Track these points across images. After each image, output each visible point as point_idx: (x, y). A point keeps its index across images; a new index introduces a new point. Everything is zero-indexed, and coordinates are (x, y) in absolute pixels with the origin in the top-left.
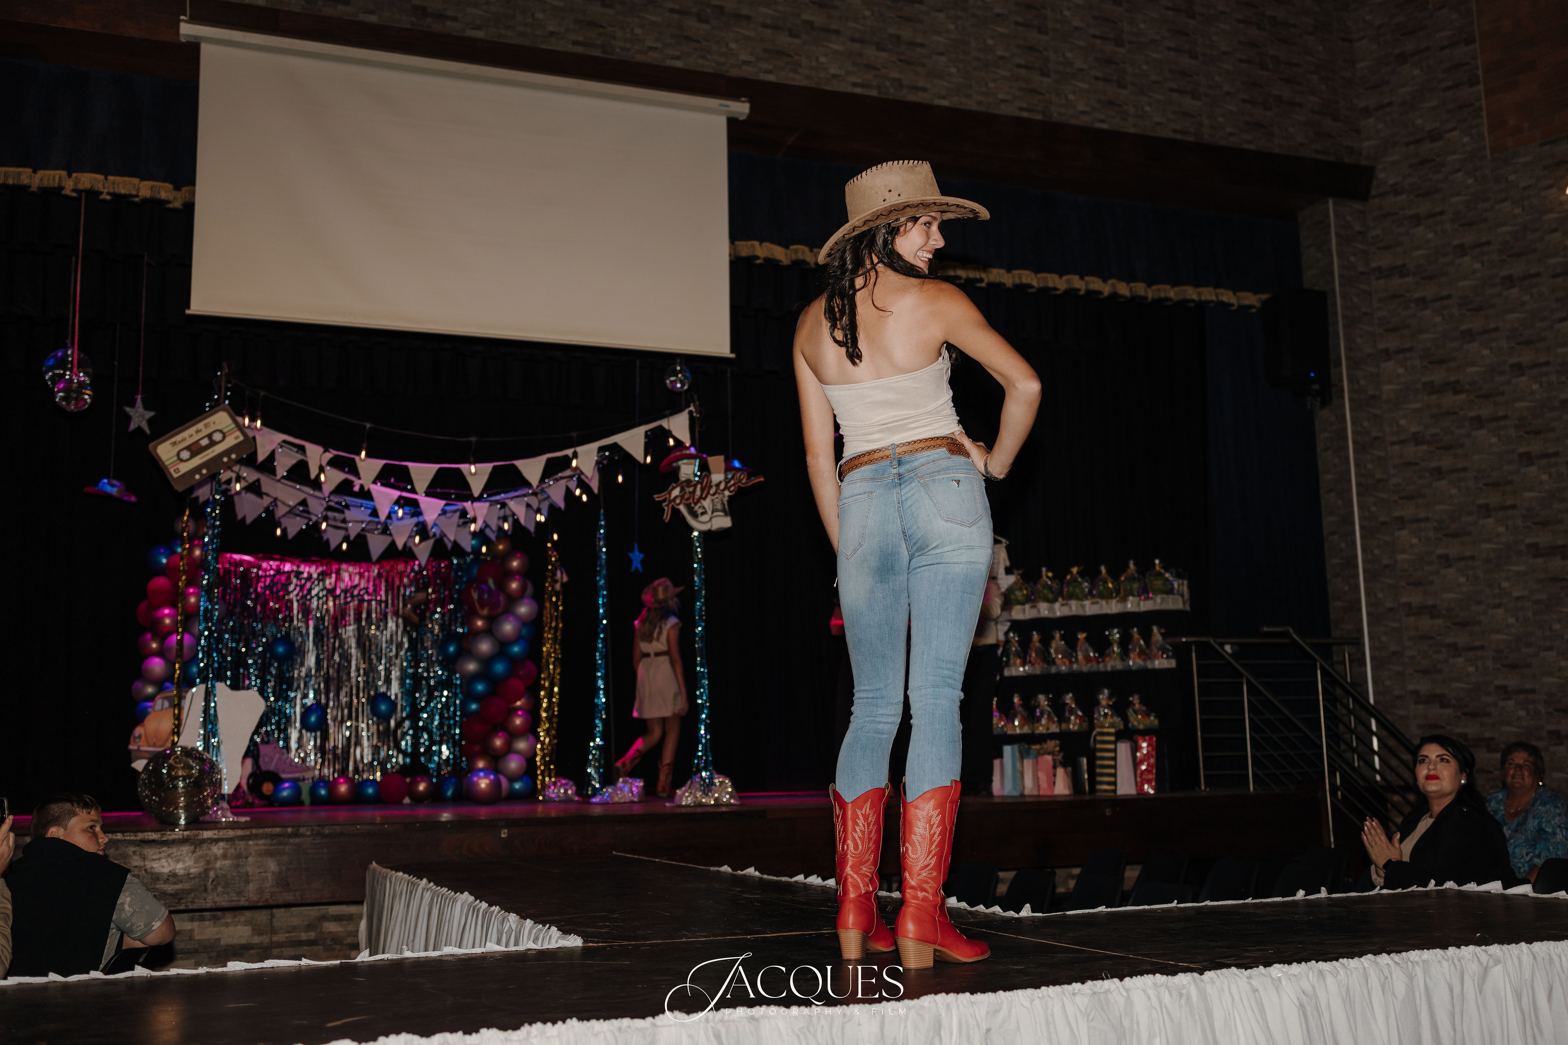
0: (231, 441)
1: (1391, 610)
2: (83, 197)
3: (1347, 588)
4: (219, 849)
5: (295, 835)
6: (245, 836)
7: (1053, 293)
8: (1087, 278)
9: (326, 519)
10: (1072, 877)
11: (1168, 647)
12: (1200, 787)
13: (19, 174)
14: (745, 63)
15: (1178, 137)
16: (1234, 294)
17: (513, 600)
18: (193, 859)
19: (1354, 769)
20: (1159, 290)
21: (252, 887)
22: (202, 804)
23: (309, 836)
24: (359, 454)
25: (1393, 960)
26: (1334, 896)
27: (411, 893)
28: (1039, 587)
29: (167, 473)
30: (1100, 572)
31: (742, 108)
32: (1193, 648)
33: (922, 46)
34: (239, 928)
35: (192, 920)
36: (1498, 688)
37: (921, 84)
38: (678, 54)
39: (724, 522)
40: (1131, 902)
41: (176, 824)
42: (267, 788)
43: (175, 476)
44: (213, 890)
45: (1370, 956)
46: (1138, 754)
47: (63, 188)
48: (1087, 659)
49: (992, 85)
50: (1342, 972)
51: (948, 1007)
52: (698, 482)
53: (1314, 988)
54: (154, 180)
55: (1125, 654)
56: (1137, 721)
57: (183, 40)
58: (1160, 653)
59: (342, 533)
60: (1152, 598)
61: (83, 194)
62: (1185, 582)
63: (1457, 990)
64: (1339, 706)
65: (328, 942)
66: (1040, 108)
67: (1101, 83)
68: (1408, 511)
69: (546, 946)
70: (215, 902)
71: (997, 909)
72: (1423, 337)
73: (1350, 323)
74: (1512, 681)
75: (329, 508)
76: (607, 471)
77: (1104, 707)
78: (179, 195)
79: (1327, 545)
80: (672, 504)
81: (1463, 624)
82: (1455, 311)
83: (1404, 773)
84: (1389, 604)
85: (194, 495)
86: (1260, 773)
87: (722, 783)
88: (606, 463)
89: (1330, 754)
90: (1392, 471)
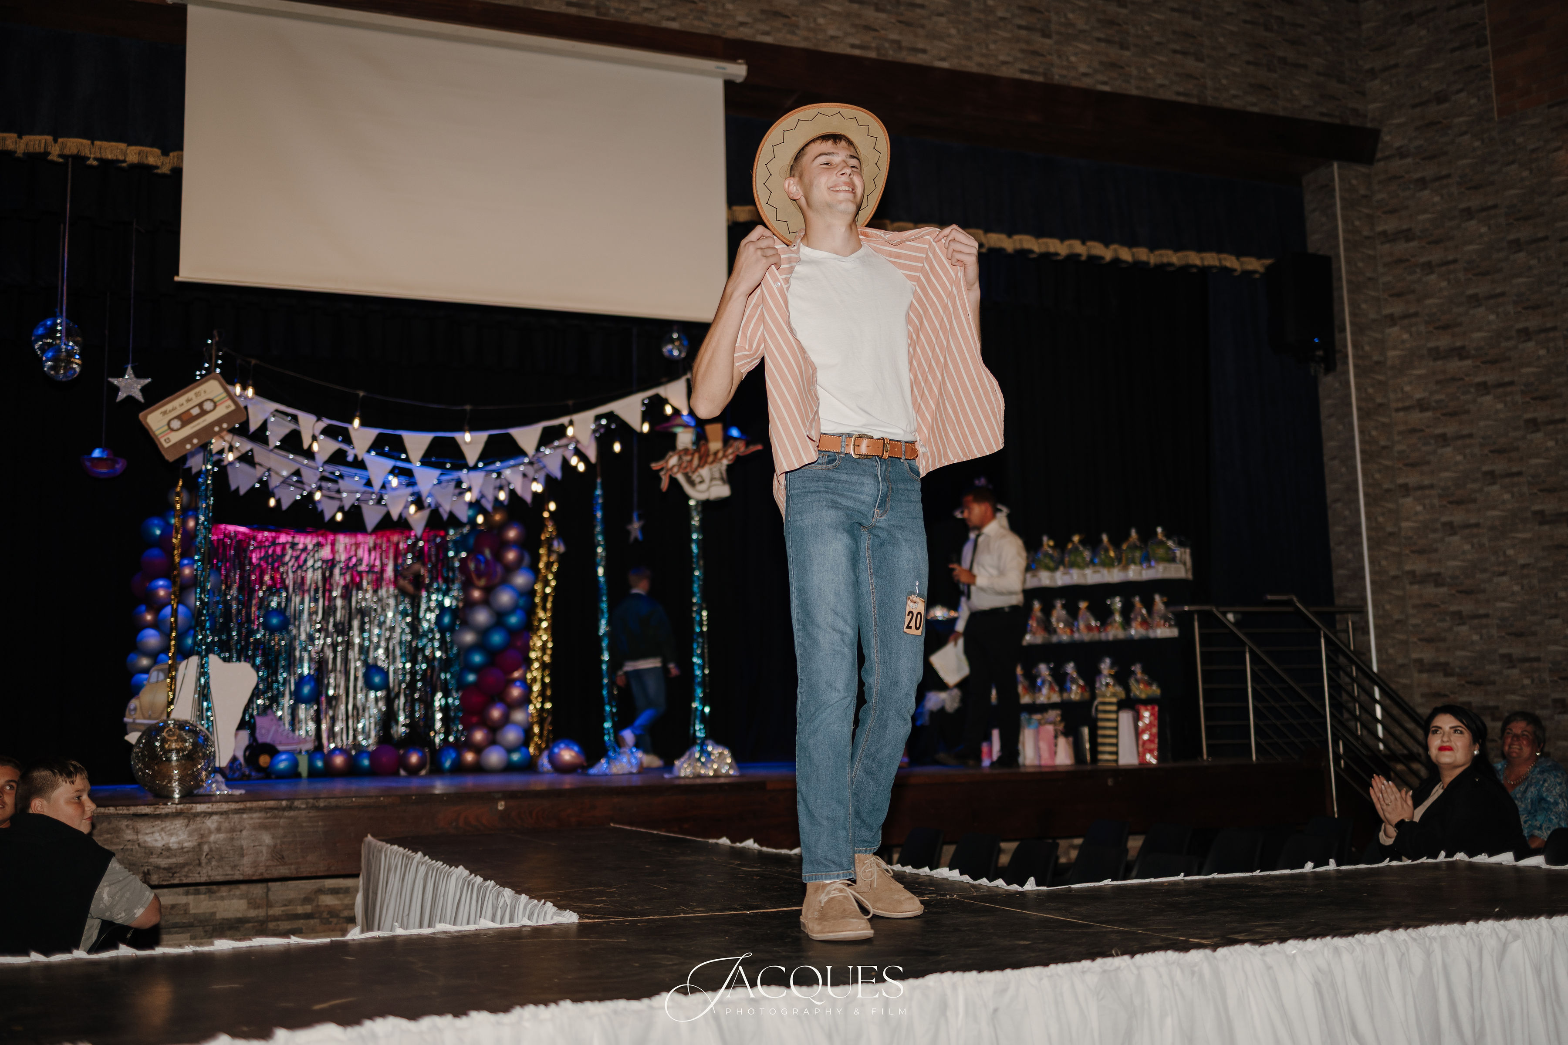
0: (222, 410)
1: (1395, 578)
2: (70, 163)
3: (1350, 556)
4: (213, 822)
5: (290, 808)
6: (239, 809)
7: (1055, 258)
8: (1089, 244)
9: (320, 488)
10: (1074, 847)
11: (1170, 615)
12: (1202, 756)
13: (4, 139)
14: (742, 24)
15: (1181, 99)
16: (1238, 259)
17: (510, 569)
18: (186, 833)
19: (1357, 738)
20: (1161, 255)
21: (246, 860)
22: (196, 777)
23: (304, 809)
24: (351, 422)
25: (1409, 935)
26: (1343, 868)
27: (406, 866)
28: (1040, 556)
29: (157, 442)
30: (1101, 541)
31: (738, 71)
32: (1196, 617)
33: (922, 6)
34: (235, 901)
35: (187, 894)
36: (1503, 656)
37: (920, 46)
38: (673, 15)
39: (723, 491)
40: (1134, 873)
41: (169, 797)
42: (264, 760)
43: (166, 445)
44: (207, 864)
45: (1386, 932)
46: (1140, 724)
47: (49, 154)
48: (1089, 628)
49: (992, 47)
51: (954, 987)
52: (695, 451)
53: (1329, 965)
54: (142, 145)
55: (1127, 623)
56: (1140, 690)
57: (169, 1)
58: (1162, 622)
59: (336, 504)
60: (1153, 567)
61: (70, 159)
62: (1188, 551)
63: (1475, 966)
64: (1342, 674)
65: (325, 915)
66: (1041, 70)
67: (1103, 45)
68: (1413, 478)
69: (541, 923)
70: (209, 876)
71: (1000, 882)
72: (1429, 302)
73: (1355, 288)
74: (1517, 650)
75: (323, 478)
76: (603, 440)
77: (1106, 677)
78: (167, 160)
79: (1330, 513)
80: (670, 473)
81: (1468, 592)
82: (1461, 276)
83: (1413, 745)
84: (1393, 572)
85: (186, 465)
86: (1262, 742)
87: (720, 754)
88: (602, 431)
89: (1334, 723)
90: (1396, 438)
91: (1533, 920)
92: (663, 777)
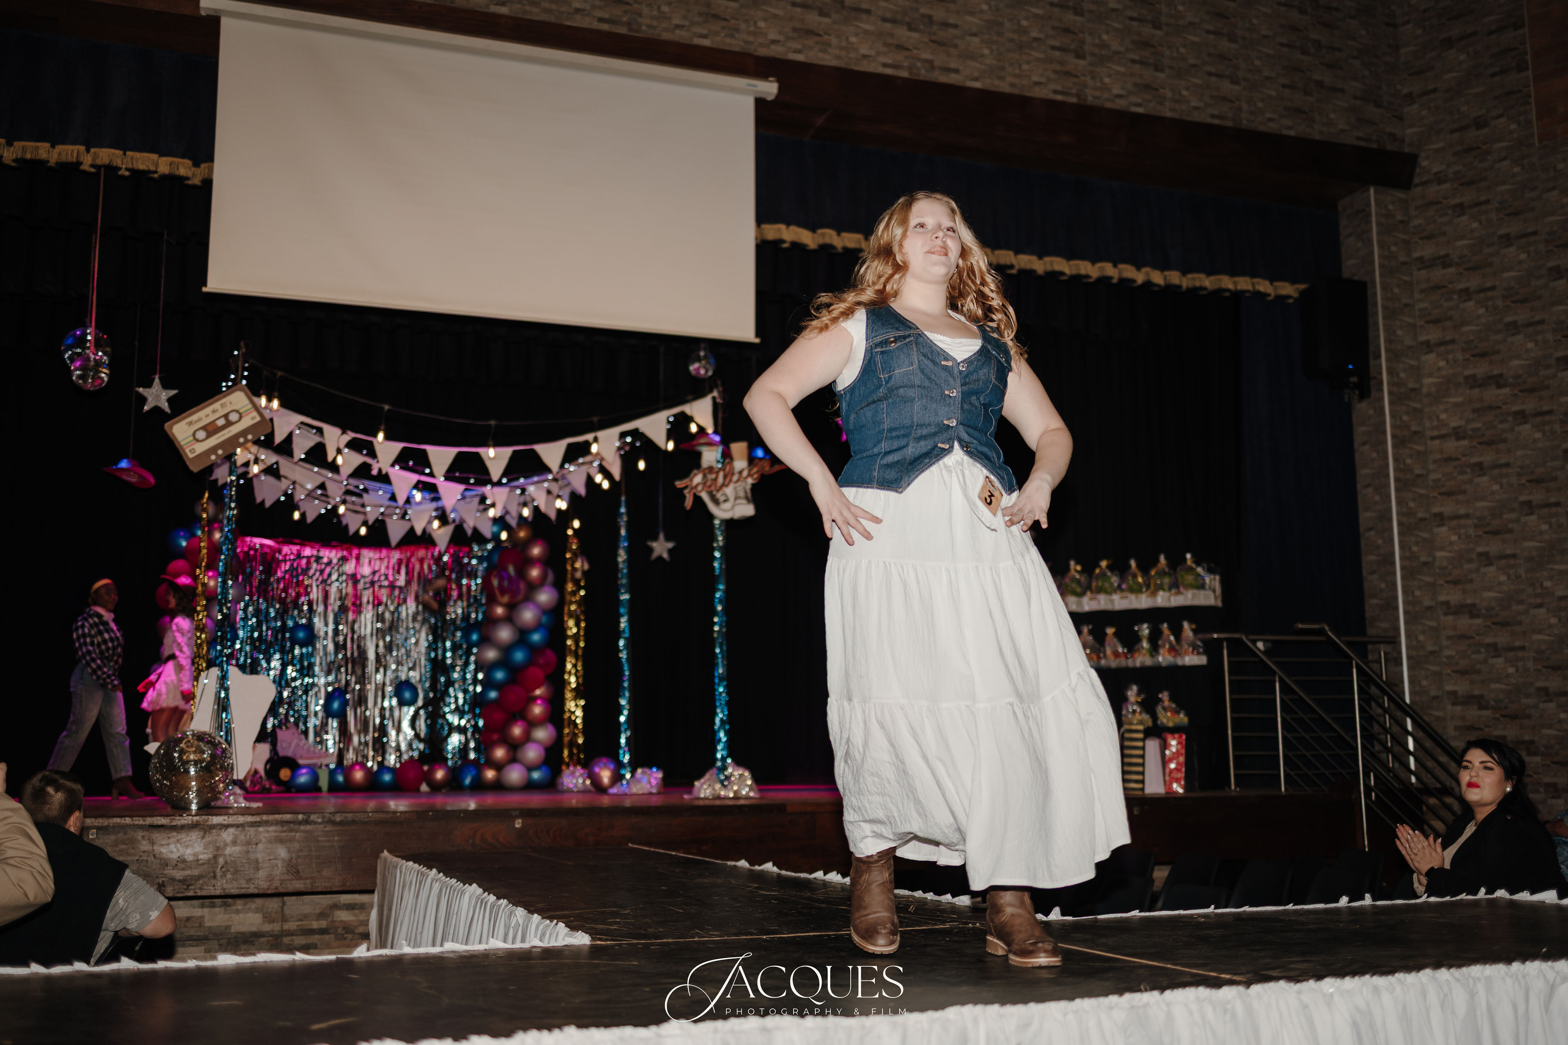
0: (248, 421)
1: (1429, 608)
2: (102, 173)
3: (1383, 586)
4: (229, 835)
5: (306, 822)
6: (255, 822)
7: (1085, 281)
8: (1120, 266)
9: (344, 502)
11: (1199, 643)
12: (1230, 786)
13: (37, 148)
14: (774, 42)
15: (1216, 122)
16: (1271, 284)
17: (533, 587)
18: (202, 845)
19: (1389, 770)
20: (1194, 279)
21: (262, 874)
22: (213, 789)
23: (320, 823)
24: (375, 435)
25: (1452, 975)
26: (1379, 903)
27: (421, 883)
28: (1067, 580)
29: (182, 452)
30: (1129, 566)
31: (770, 88)
32: (1225, 644)
33: (955, 26)
34: (250, 914)
35: (202, 906)
36: (1539, 689)
37: (953, 65)
38: (705, 32)
39: (747, 510)
40: (1160, 904)
41: (186, 809)
42: (285, 774)
43: (191, 456)
44: (222, 876)
45: (1428, 972)
46: (1167, 752)
47: (81, 163)
48: (1116, 654)
49: (1025, 67)
51: (975, 1020)
52: (720, 469)
53: (1368, 1005)
54: (173, 156)
55: (1155, 649)
56: (1167, 718)
57: (203, 13)
58: (1191, 649)
59: (361, 518)
60: (1182, 593)
61: (103, 169)
62: (1217, 577)
63: (1521, 1009)
64: (1373, 704)
65: (340, 931)
66: (1074, 91)
67: (1137, 66)
68: (1447, 508)
69: (553, 944)
70: (224, 889)
72: (1465, 329)
73: (1391, 314)
74: (1554, 683)
75: (348, 492)
76: (628, 458)
77: (1132, 704)
78: (198, 171)
79: (1363, 542)
80: (694, 491)
81: (1504, 624)
82: (1500, 303)
83: (1444, 777)
84: (1427, 603)
85: (213, 478)
86: (1292, 773)
87: (741, 775)
88: (627, 448)
89: (1365, 755)
90: (1432, 467)
92: (683, 798)
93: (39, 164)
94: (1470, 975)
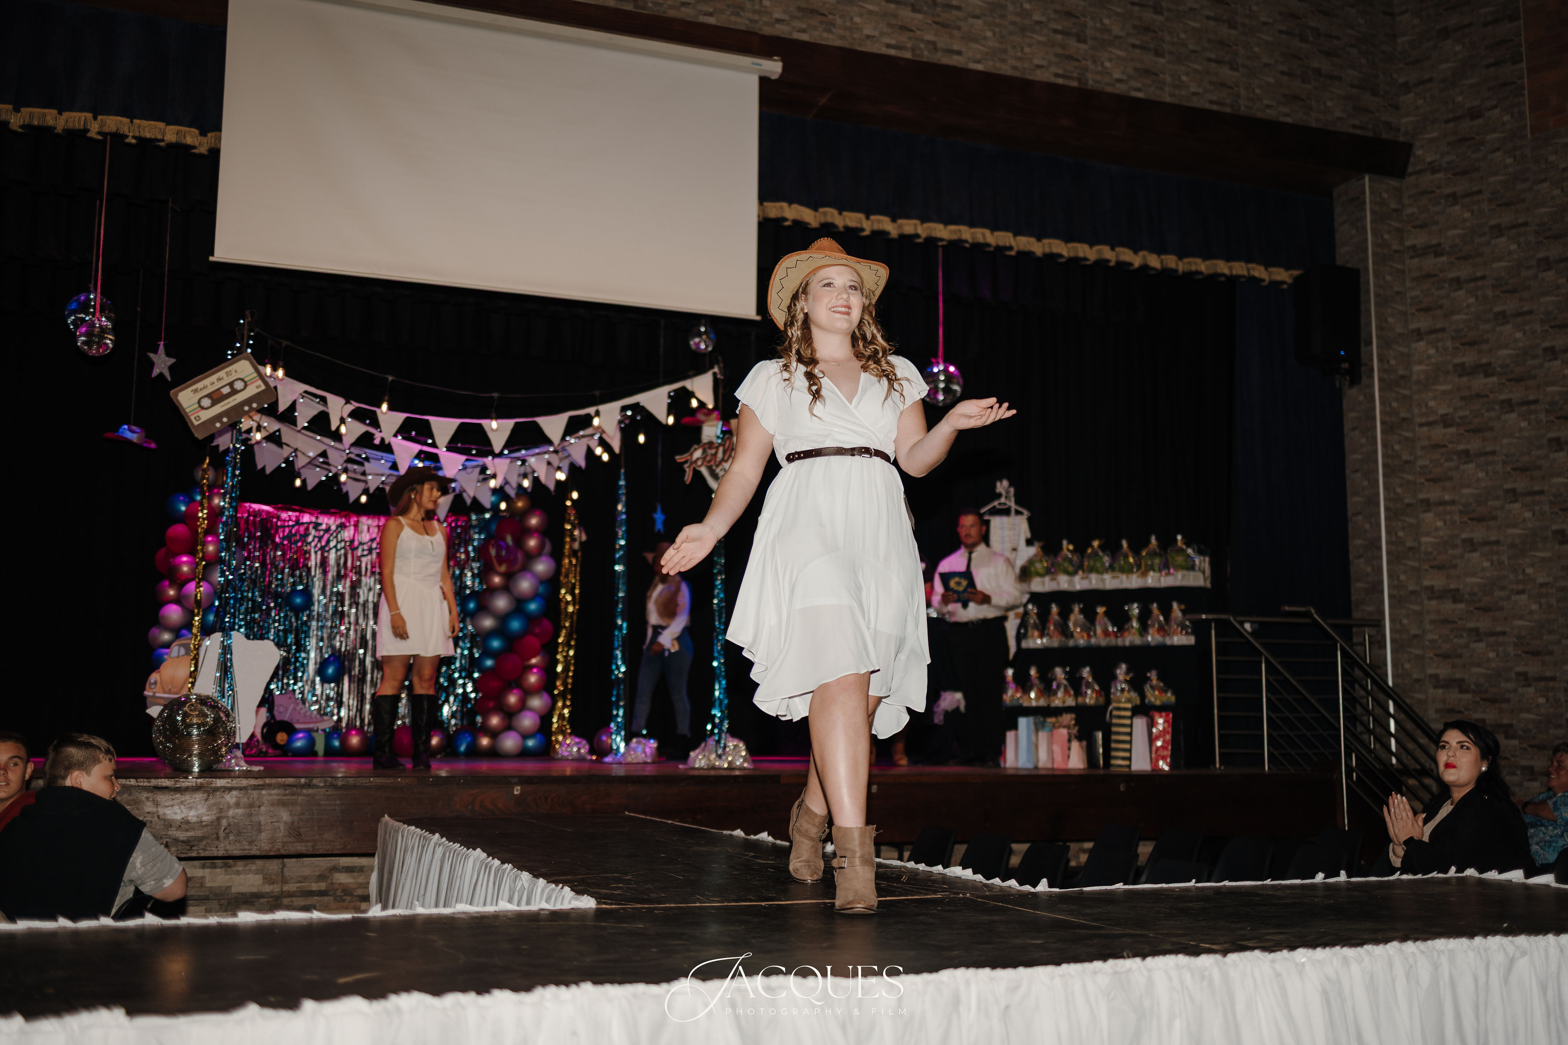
0: (252, 390)
1: (1413, 592)
2: (109, 141)
3: (1369, 569)
4: (232, 797)
5: (308, 786)
6: (258, 785)
7: (1083, 263)
8: (1118, 249)
9: (345, 470)
10: (1084, 851)
11: (1187, 623)
12: (1214, 764)
13: (44, 115)
14: (779, 21)
15: (1215, 107)
16: (1266, 269)
17: (531, 557)
18: (205, 807)
19: (1370, 751)
20: (1190, 263)
21: (263, 836)
22: (216, 752)
23: (323, 787)
24: (379, 407)
25: (1418, 948)
26: (1353, 879)
27: (423, 847)
28: (1060, 559)
29: (187, 420)
30: (1121, 546)
31: (774, 67)
32: (1213, 625)
33: (958, 8)
34: (250, 876)
35: (204, 867)
36: (1519, 674)
37: (956, 47)
38: (711, 10)
40: (1144, 878)
41: (189, 771)
42: (281, 738)
43: (196, 423)
44: (225, 838)
45: (1395, 944)
46: (1154, 730)
47: (88, 130)
48: (1106, 633)
49: (1027, 50)
50: (1367, 959)
51: (967, 983)
52: (720, 445)
53: (1338, 974)
54: (180, 125)
55: (1144, 629)
56: (1154, 697)
58: (1179, 629)
59: (361, 486)
60: (1173, 574)
61: (109, 137)
62: (1207, 559)
63: (1482, 981)
64: (1357, 686)
65: (339, 893)
66: (1075, 75)
67: (1138, 51)
68: (1434, 494)
69: (558, 907)
70: (227, 851)
71: (1013, 883)
72: (1456, 317)
73: (1383, 302)
74: (1533, 668)
75: (349, 460)
76: (628, 430)
77: (1121, 682)
78: (206, 140)
79: (1350, 526)
80: (694, 465)
81: (1486, 610)
82: (1489, 293)
83: (1423, 758)
84: (1411, 587)
85: (215, 444)
86: (1276, 753)
87: (735, 746)
88: (627, 422)
89: (1347, 736)
90: (1419, 453)
91: (1541, 937)
92: (678, 768)
93: (45, 131)
94: (1434, 949)
